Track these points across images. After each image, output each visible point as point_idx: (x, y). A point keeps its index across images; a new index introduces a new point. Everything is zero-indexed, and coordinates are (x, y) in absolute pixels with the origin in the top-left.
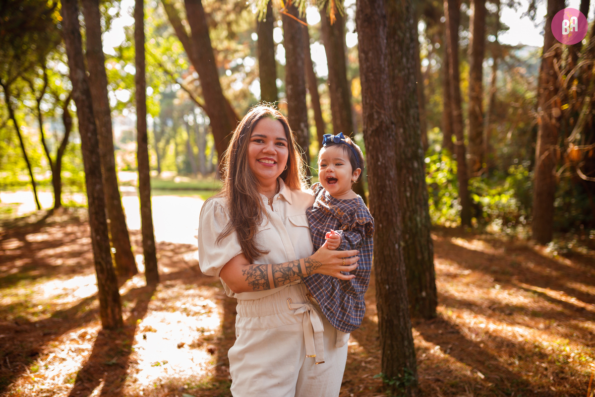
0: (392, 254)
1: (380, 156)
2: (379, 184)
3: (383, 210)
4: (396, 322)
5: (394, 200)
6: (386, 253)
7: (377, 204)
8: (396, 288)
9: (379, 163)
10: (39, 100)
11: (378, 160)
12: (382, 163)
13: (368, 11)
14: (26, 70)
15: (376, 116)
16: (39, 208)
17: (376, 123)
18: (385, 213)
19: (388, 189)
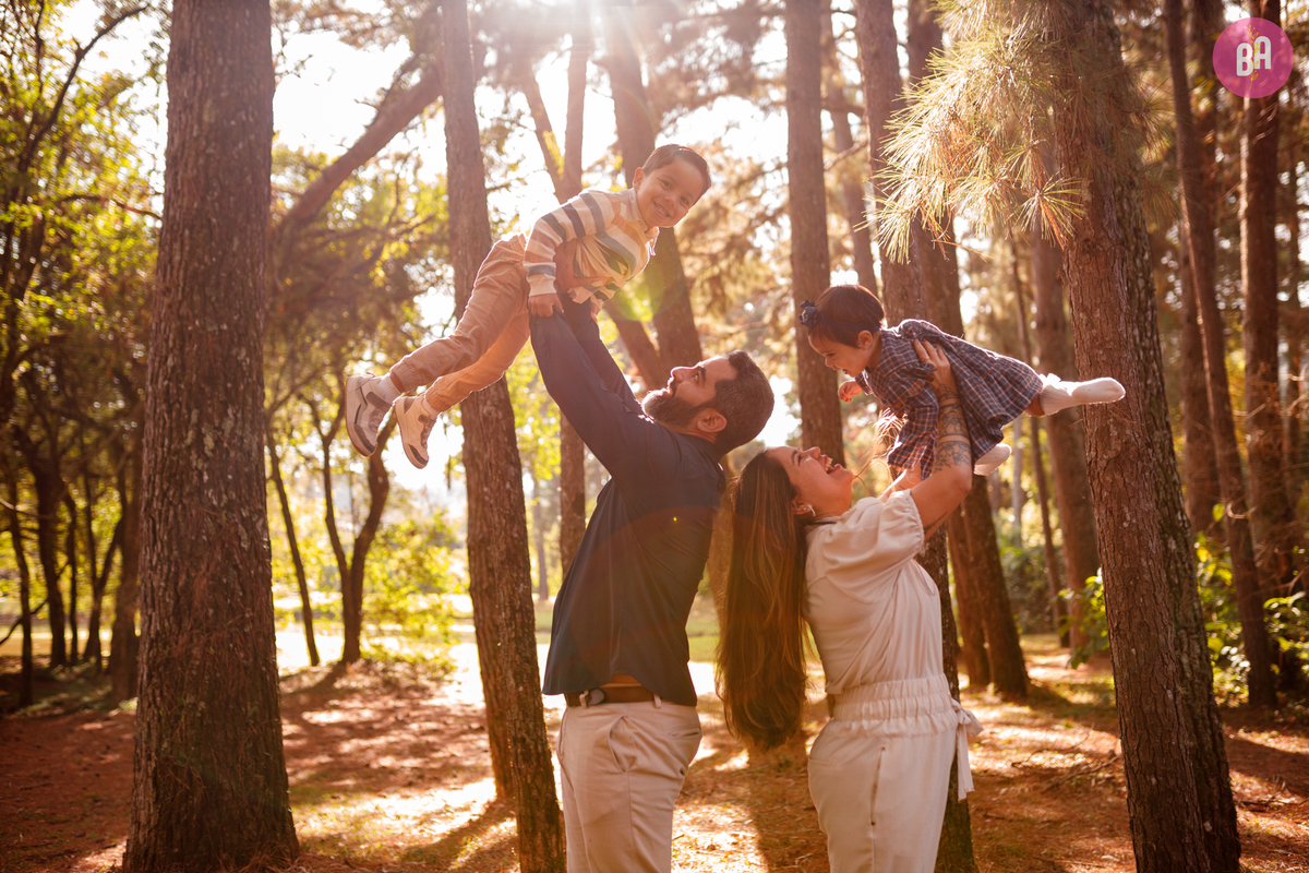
0: (1160, 710)
1: (1126, 509)
2: (1126, 566)
3: (1136, 621)
4: (1175, 857)
5: (1160, 600)
6: (1146, 708)
7: (1123, 608)
8: (1172, 782)
9: (1125, 525)
10: (326, 442)
11: (1122, 518)
12: (1130, 522)
13: (1090, 233)
14: (307, 382)
15: (1114, 433)
16: (315, 659)
17: (1116, 446)
18: (1142, 624)
19: (1147, 577)
